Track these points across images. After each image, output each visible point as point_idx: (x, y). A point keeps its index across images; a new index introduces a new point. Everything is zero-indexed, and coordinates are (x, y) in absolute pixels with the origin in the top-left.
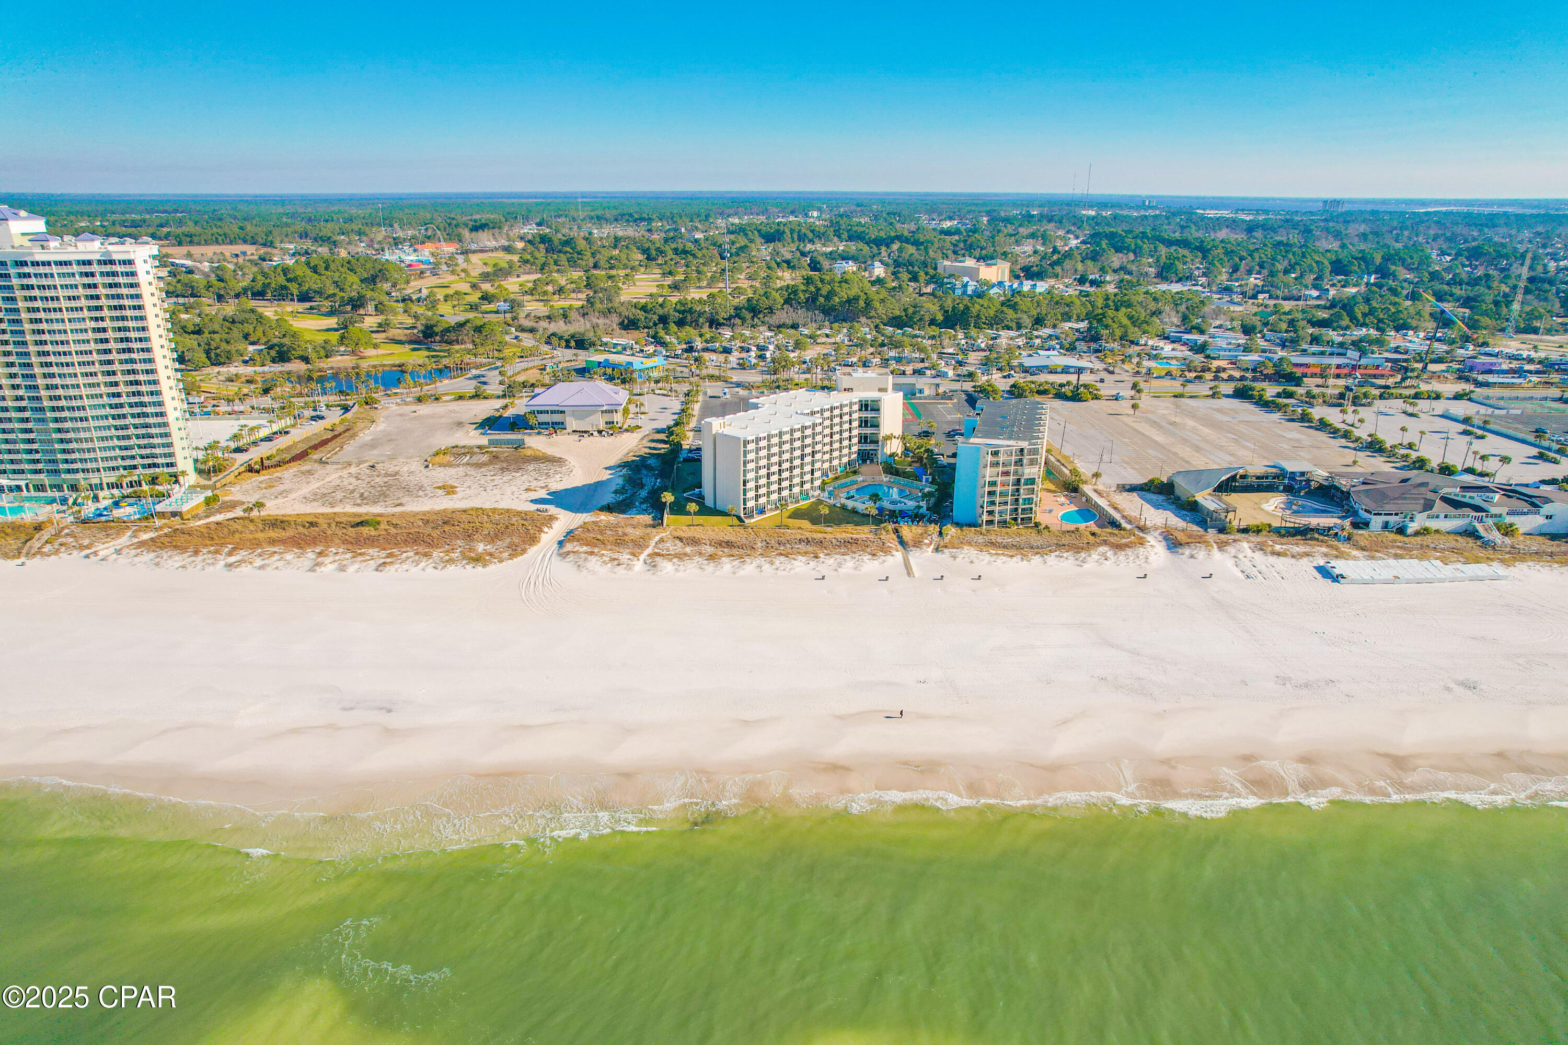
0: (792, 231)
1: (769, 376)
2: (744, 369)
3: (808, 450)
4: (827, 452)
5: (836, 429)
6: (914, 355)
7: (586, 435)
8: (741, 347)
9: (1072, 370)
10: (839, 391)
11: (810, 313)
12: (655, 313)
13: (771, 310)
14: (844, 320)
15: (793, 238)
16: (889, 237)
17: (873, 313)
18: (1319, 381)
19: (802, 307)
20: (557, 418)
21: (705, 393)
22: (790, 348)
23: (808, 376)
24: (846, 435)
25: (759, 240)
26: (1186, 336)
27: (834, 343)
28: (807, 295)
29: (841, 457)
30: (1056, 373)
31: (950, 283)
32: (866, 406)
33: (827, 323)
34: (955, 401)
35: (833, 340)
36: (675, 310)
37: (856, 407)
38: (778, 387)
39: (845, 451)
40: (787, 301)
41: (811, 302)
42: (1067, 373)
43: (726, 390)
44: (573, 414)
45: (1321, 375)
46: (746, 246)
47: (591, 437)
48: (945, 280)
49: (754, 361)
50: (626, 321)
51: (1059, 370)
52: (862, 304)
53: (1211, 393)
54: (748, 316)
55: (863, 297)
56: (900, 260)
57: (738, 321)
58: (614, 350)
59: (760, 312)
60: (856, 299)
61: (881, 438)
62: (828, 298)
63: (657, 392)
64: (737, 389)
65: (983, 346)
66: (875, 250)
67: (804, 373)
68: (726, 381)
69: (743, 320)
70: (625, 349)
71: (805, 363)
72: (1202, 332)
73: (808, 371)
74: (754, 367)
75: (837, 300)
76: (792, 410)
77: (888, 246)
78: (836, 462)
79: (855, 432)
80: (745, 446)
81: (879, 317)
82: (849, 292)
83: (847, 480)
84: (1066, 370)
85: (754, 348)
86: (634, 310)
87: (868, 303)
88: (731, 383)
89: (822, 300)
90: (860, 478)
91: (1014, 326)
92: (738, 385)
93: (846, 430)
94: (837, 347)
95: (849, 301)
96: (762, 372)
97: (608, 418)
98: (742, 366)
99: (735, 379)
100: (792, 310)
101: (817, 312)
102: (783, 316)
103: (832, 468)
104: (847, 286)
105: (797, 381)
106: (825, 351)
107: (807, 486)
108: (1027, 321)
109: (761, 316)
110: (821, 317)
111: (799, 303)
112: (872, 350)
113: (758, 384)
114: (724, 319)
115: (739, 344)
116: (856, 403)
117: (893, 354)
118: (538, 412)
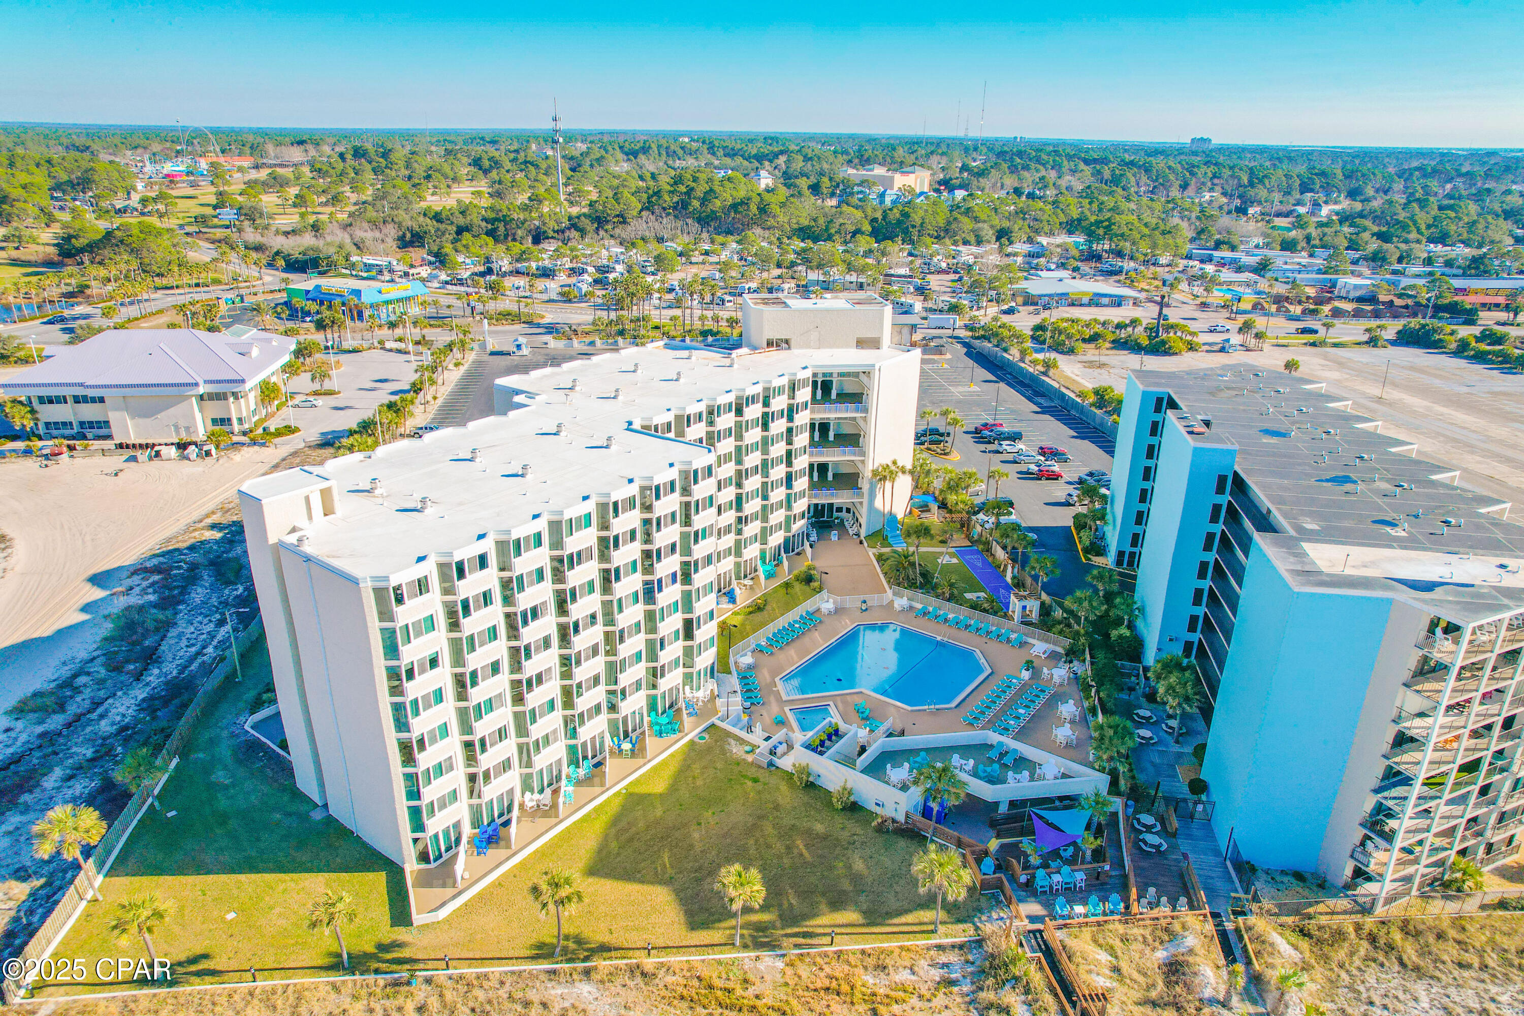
0: (659, 147)
1: (605, 313)
2: (570, 301)
3: (668, 565)
4: (728, 530)
5: (753, 460)
6: (848, 278)
7: (142, 456)
8: (572, 269)
9: (1105, 301)
10: (754, 348)
11: (679, 224)
12: (452, 223)
13: (623, 219)
14: (729, 232)
15: (660, 154)
16: (772, 152)
17: (771, 222)
18: (1503, 316)
19: (668, 214)
20: (89, 412)
21: (483, 346)
22: (650, 269)
23: (678, 312)
24: (778, 472)
25: (620, 156)
26: (1216, 254)
27: (717, 263)
28: (676, 199)
29: (763, 536)
30: (1081, 305)
31: (861, 192)
32: (826, 387)
33: (705, 235)
34: (948, 356)
35: (714, 259)
36: (484, 219)
37: (804, 395)
38: (621, 333)
39: (777, 517)
40: (648, 207)
41: (681, 208)
42: (1097, 305)
43: (522, 340)
44: (126, 405)
45: (1507, 306)
46: (602, 157)
47: (156, 463)
48: (856, 189)
49: (585, 288)
50: (408, 235)
51: (1085, 300)
52: (754, 208)
53: (1365, 338)
54: (590, 227)
55: (756, 199)
56: (791, 171)
57: (574, 234)
58: (365, 275)
59: (607, 222)
60: (745, 202)
61: (868, 474)
62: (704, 201)
63: (389, 345)
64: (547, 338)
65: (944, 265)
66: (756, 164)
67: (670, 307)
68: (529, 323)
69: (583, 232)
70: (380, 272)
71: (671, 290)
72: (1233, 248)
73: (678, 303)
74: (584, 298)
75: (718, 203)
76: (619, 411)
77: (771, 161)
78: (752, 552)
79: (801, 462)
80: (385, 614)
81: (781, 228)
82: (734, 193)
83: (793, 615)
84: (1095, 301)
85: (591, 269)
86: (421, 219)
87: (763, 210)
88: (539, 326)
89: (696, 204)
90: (826, 603)
91: (972, 239)
92: (551, 329)
93: (779, 460)
94: (724, 267)
95: (734, 207)
96: (597, 307)
97: (215, 409)
98: (566, 297)
99: (548, 319)
100: (653, 218)
101: (690, 221)
102: (638, 227)
103: (744, 572)
104: (732, 185)
105: (656, 321)
106: (704, 274)
107: (671, 680)
108: (988, 233)
109: (609, 227)
110: (695, 227)
111: (664, 209)
112: (778, 272)
113: (588, 328)
114: (554, 231)
115: (568, 265)
116: (804, 383)
117: (813, 276)
118: (41, 400)
